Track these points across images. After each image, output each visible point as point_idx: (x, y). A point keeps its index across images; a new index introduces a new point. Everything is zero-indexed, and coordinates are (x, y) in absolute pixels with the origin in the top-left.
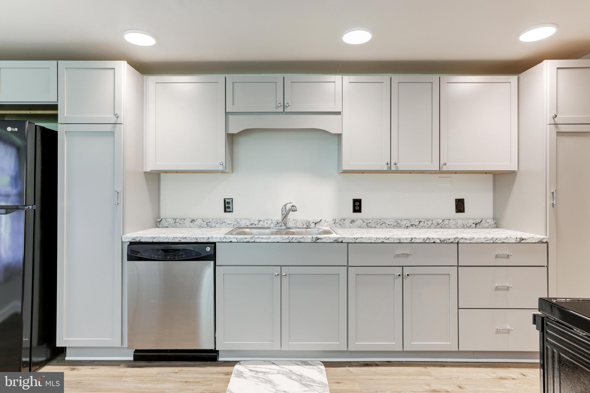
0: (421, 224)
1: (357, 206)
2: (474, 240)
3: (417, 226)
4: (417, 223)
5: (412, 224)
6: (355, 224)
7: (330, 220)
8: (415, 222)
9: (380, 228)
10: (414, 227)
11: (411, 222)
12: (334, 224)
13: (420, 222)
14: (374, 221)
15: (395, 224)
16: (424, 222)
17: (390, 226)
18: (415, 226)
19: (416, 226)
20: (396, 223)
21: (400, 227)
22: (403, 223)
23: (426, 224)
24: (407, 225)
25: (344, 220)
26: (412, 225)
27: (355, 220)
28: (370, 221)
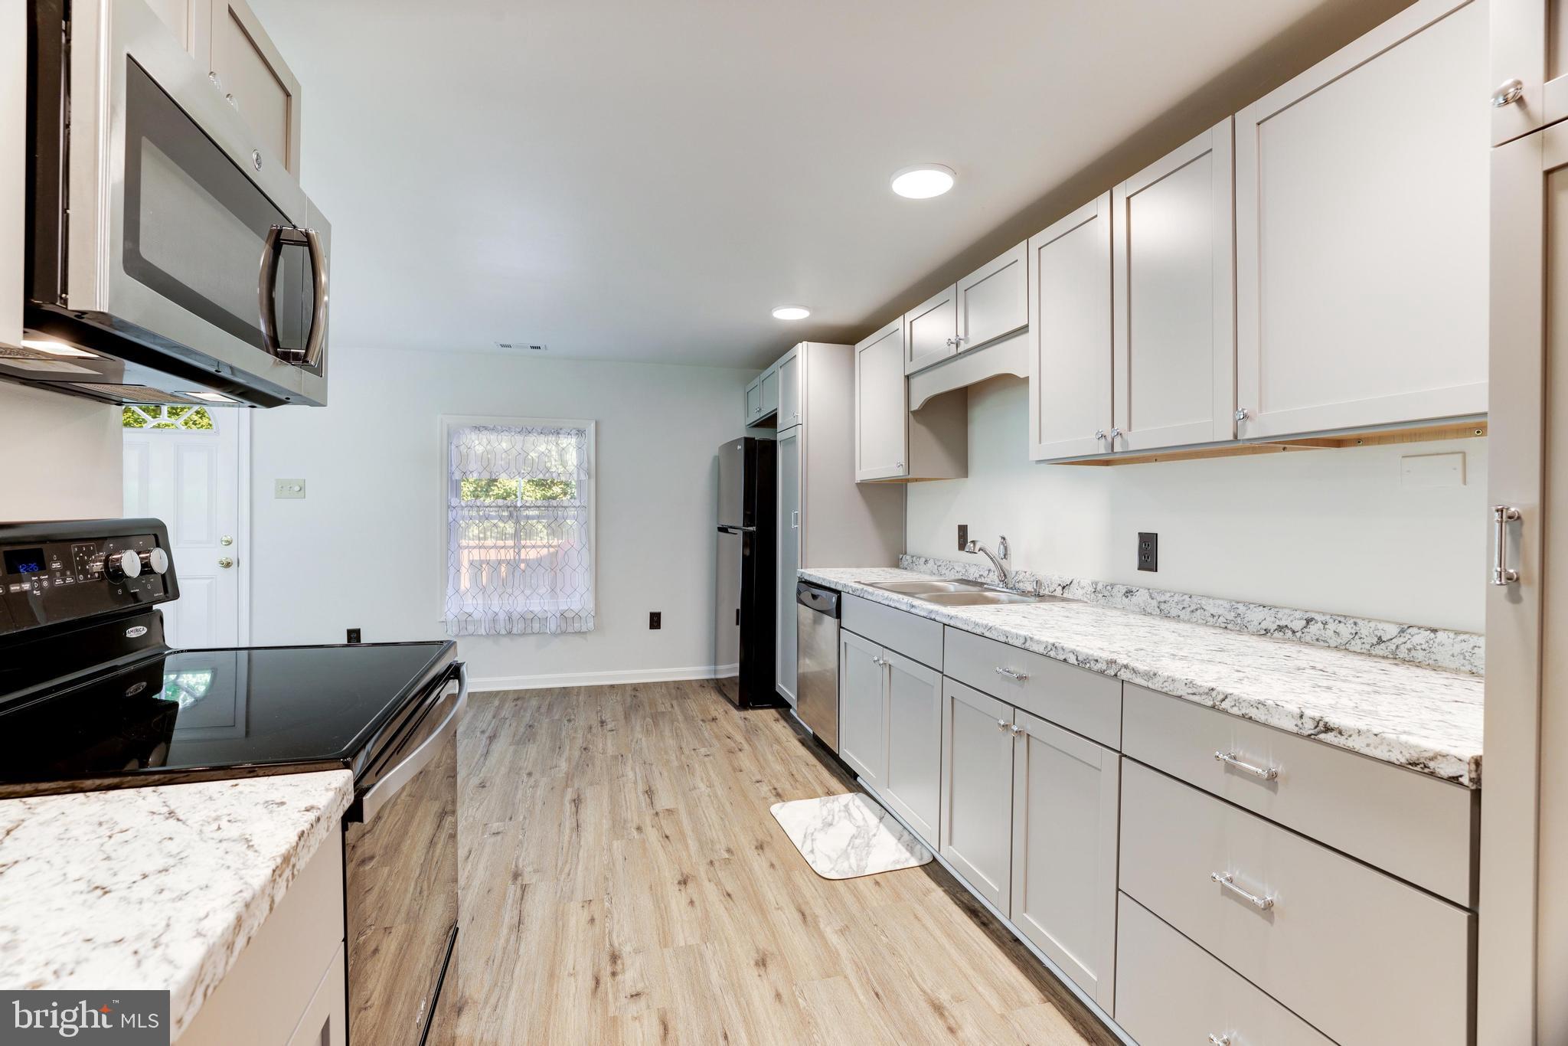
0: (1314, 628)
1: (1148, 552)
2: (1156, 680)
3: (1298, 634)
4: (1298, 625)
5: (1283, 623)
6: (1134, 599)
7: (1086, 582)
8: (1291, 618)
9: (1189, 621)
10: (1287, 636)
11: (1280, 615)
12: (1093, 595)
13: (1308, 623)
14: (1176, 598)
15: (1231, 616)
16: (1325, 624)
17: (1215, 618)
18: (1290, 633)
19: (1294, 632)
20: (1233, 614)
21: (1243, 629)
22: (1255, 616)
23: (1330, 633)
24: (1264, 625)
25: (1113, 586)
26: (1280, 628)
27: (1134, 590)
28: (1167, 597)
